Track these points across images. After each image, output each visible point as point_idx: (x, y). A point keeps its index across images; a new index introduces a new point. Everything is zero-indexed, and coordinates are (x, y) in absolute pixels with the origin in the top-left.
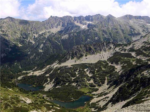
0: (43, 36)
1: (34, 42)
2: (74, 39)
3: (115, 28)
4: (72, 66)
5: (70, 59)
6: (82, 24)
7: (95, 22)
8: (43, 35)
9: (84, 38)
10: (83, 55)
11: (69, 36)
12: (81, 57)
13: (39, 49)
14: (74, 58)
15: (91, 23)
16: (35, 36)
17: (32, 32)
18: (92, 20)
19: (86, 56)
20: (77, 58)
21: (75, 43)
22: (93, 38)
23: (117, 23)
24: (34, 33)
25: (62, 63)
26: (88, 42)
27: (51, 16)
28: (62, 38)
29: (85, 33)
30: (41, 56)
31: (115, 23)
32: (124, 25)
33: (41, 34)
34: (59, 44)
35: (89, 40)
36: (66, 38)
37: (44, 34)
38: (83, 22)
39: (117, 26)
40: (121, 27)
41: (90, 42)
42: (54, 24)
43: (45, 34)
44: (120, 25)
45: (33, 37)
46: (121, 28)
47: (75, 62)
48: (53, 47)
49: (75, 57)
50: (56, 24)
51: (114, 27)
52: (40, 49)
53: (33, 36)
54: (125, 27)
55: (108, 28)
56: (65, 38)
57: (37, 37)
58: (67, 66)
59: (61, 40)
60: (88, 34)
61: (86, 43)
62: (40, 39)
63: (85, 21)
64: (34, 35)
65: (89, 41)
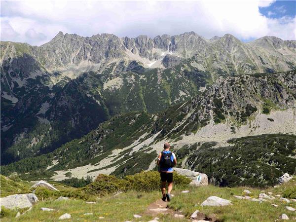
0: (40, 84)
1: (15, 100)
2: (141, 91)
3: (250, 65)
4: (230, 141)
5: (212, 121)
6: (145, 56)
7: (185, 52)
8: (41, 81)
9: (168, 89)
10: (255, 109)
11: (125, 81)
12: (248, 114)
13: (39, 115)
14: (223, 118)
15: (171, 53)
16: (16, 84)
17: (9, 73)
18: (174, 47)
19: (266, 111)
20: (238, 119)
21: (143, 102)
22: (193, 88)
23: (251, 52)
24: (15, 76)
25: (183, 135)
26: (181, 99)
27: (61, 33)
28: (105, 87)
29: (171, 75)
30: (46, 135)
31: (248, 51)
32: (272, 59)
33: (35, 78)
34: (99, 103)
35: (185, 94)
36: (118, 88)
37: (44, 80)
38: (149, 52)
39: (254, 60)
40: (264, 63)
41: (185, 98)
42: (69, 52)
43: (47, 80)
44: (261, 59)
45: (13, 86)
46: (264, 66)
47: (234, 132)
48: (81, 110)
49: (226, 113)
50: (74, 55)
51: (247, 63)
52: (41, 115)
53: (10, 84)
54: (274, 64)
55: (230, 66)
56: (113, 87)
57: (23, 87)
58: (214, 144)
59: (102, 91)
60: (177, 77)
61: (177, 101)
62: (31, 91)
63: (154, 50)
64: (14, 79)
65: (184, 96)
